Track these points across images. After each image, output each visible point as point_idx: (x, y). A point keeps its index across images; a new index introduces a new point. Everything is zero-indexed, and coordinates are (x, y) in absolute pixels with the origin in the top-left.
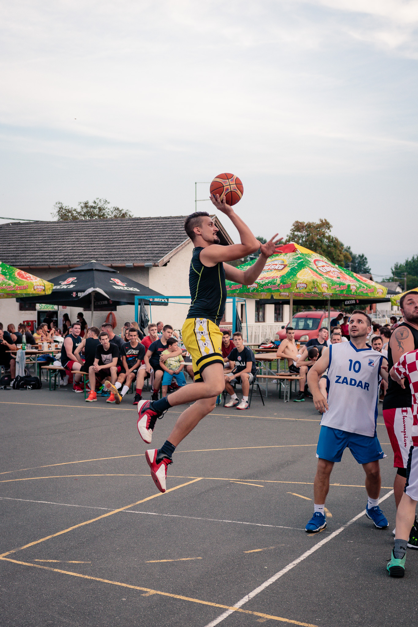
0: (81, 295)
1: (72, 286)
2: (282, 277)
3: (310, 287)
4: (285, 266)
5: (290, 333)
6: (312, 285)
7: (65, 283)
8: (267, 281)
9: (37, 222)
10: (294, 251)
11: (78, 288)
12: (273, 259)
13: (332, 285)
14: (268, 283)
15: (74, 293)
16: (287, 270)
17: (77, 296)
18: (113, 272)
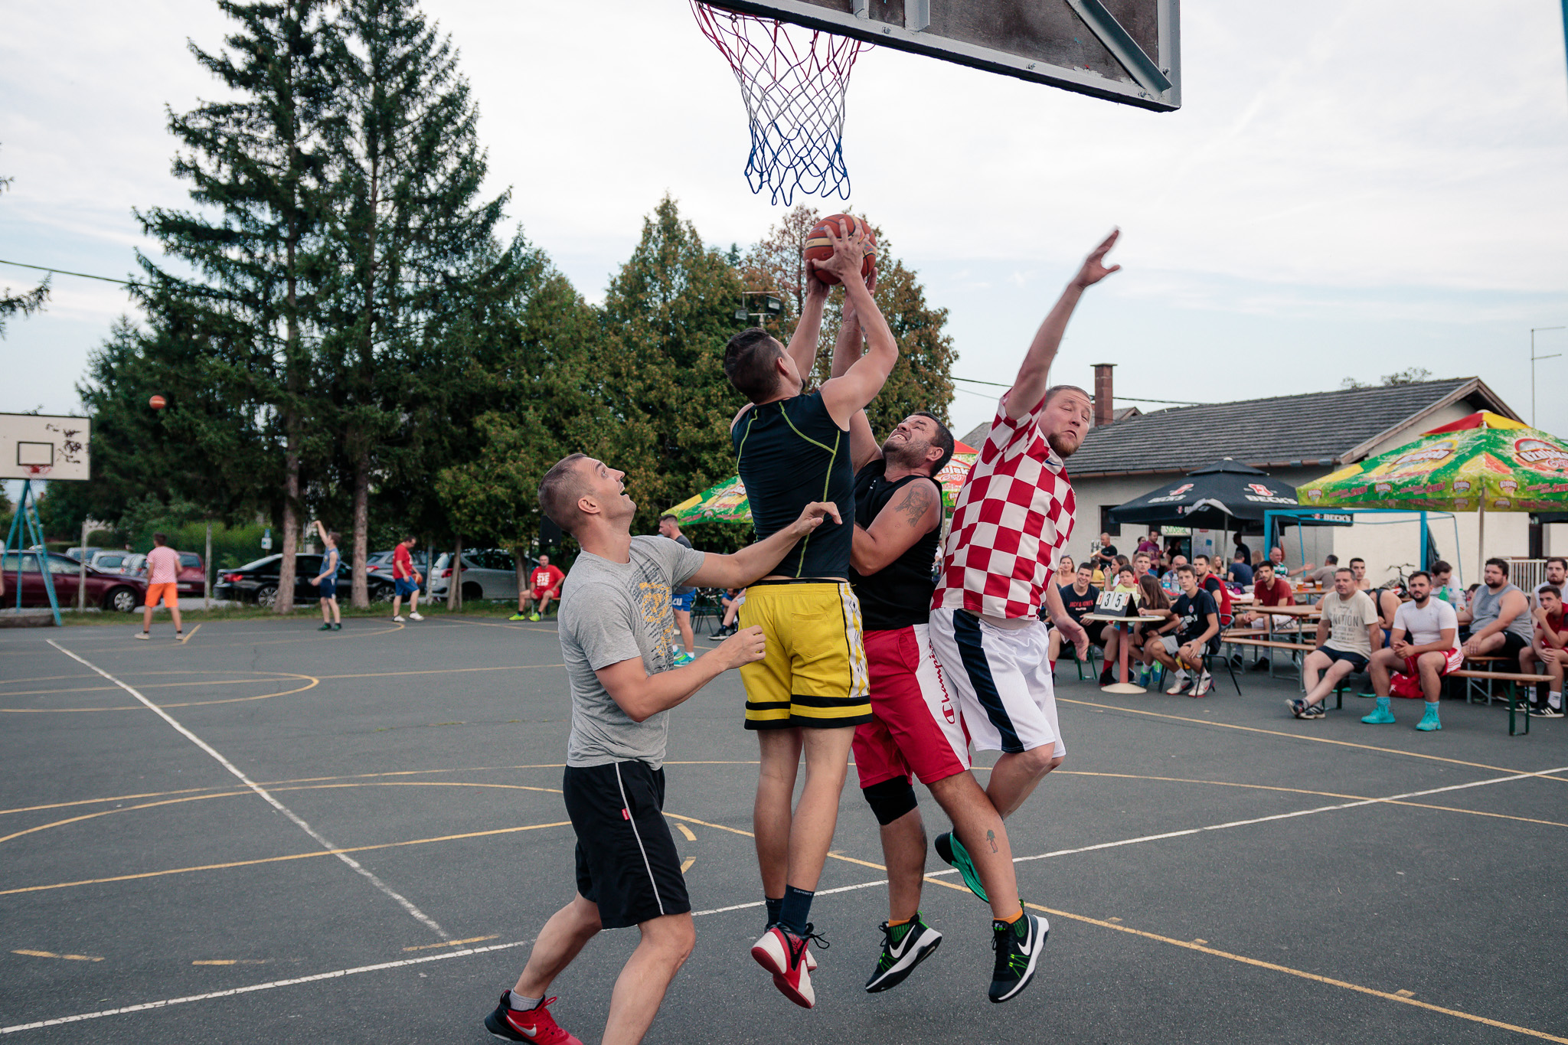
0: (1188, 510)
1: (1181, 498)
2: (1436, 472)
3: (1474, 488)
4: (1451, 452)
5: (1356, 568)
6: (1478, 484)
7: (1176, 492)
8: (1407, 479)
9: (1201, 406)
10: (1477, 426)
11: (1190, 500)
12: (1438, 441)
13: (1530, 483)
14: (1409, 482)
15: (1180, 508)
16: (1452, 458)
17: (1183, 512)
18: (1260, 475)
